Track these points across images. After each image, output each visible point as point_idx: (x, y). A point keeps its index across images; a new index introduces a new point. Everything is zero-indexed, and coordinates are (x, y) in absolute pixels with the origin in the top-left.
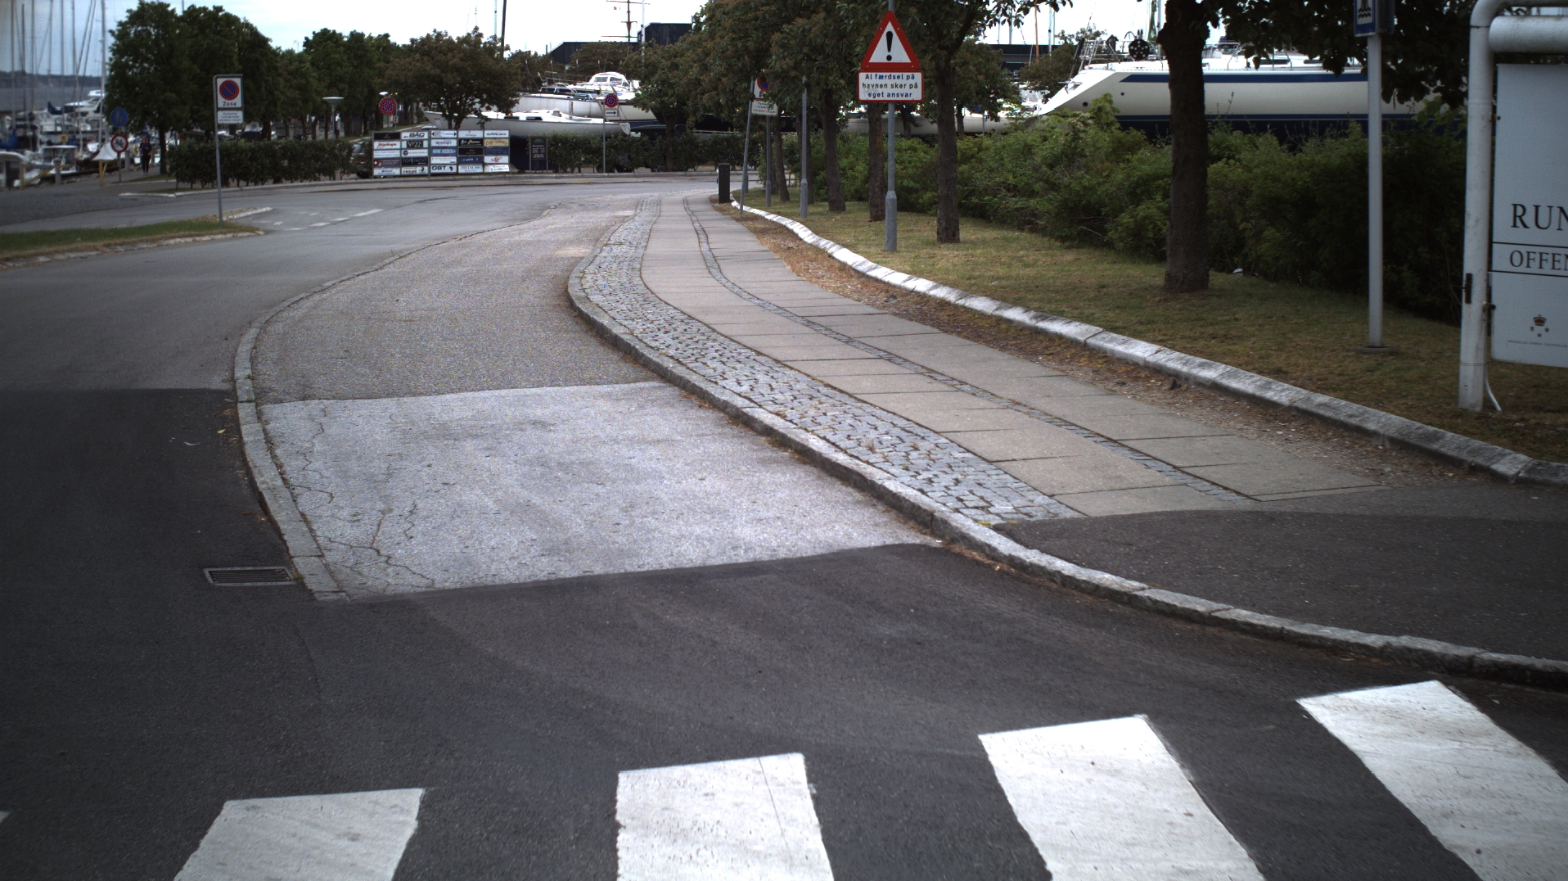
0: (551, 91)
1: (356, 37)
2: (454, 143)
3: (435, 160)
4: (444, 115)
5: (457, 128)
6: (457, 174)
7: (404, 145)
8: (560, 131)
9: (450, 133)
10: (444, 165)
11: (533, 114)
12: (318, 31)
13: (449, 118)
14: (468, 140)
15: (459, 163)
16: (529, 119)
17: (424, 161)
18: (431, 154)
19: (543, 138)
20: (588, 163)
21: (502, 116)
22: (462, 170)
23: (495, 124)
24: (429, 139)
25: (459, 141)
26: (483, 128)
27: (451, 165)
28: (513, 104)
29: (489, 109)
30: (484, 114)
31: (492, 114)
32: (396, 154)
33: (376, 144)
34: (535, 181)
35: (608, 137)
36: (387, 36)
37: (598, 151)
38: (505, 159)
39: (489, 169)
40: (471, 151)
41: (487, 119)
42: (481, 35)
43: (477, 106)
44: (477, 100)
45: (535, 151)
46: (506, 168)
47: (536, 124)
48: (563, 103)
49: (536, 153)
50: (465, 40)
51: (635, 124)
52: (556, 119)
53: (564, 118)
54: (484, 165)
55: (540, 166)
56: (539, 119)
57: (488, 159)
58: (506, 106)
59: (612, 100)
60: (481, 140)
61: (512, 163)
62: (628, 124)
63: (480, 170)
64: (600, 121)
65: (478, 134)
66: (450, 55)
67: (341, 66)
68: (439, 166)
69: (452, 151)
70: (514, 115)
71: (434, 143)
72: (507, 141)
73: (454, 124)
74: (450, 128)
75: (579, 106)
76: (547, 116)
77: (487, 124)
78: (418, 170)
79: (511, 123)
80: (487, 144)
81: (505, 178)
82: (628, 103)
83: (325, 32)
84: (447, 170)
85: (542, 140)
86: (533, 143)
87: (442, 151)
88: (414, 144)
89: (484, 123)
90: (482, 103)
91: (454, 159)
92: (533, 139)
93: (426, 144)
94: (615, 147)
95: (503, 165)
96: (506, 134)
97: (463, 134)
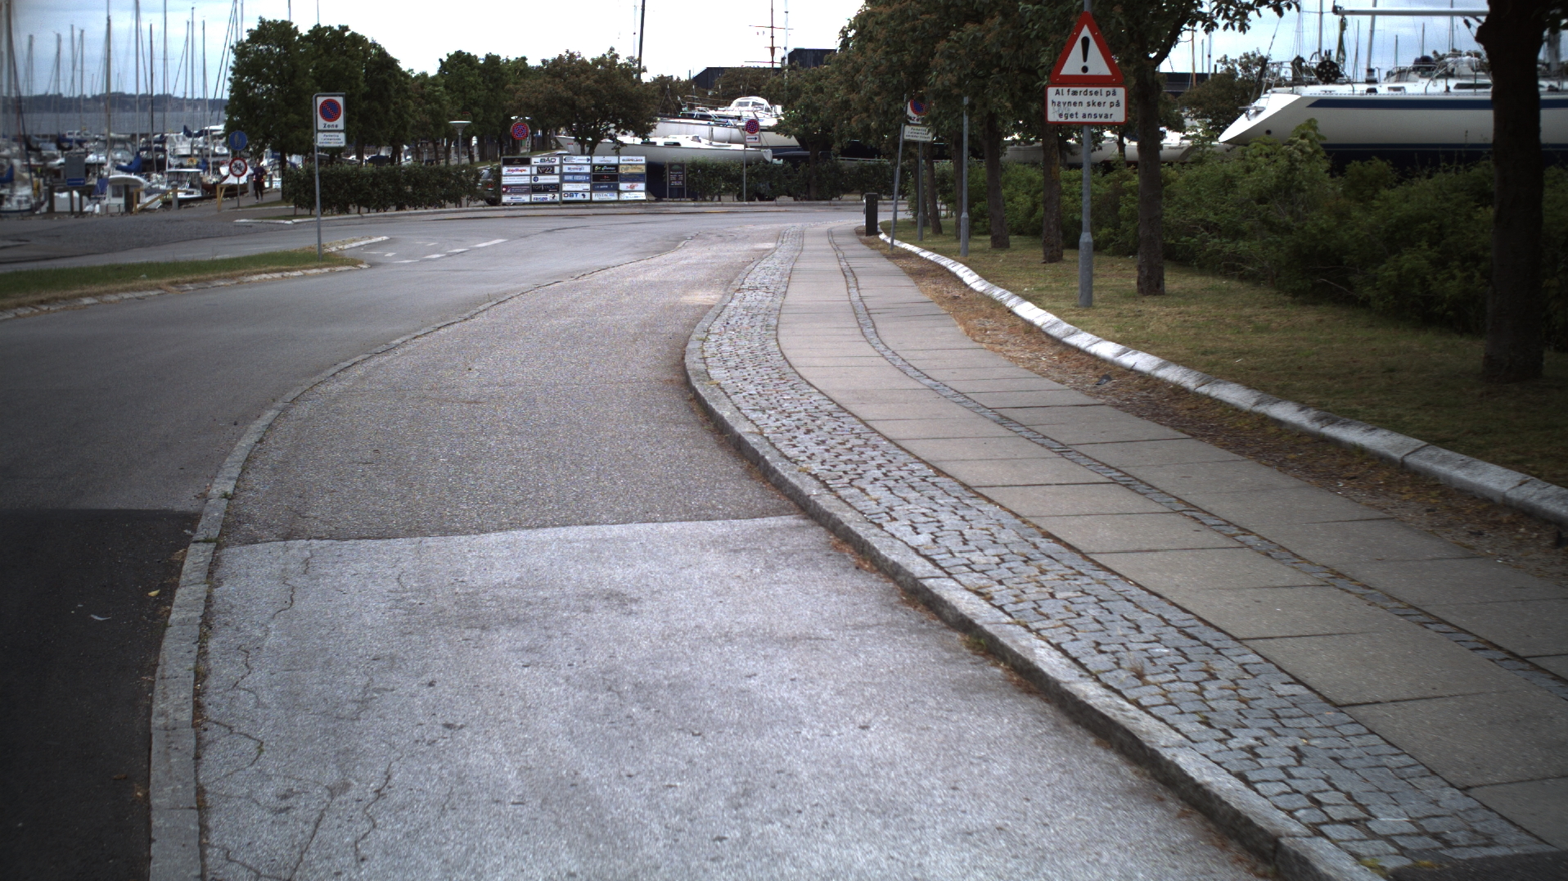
0: (691, 116)
1: (492, 60)
2: (587, 169)
3: (566, 187)
4: (576, 140)
5: (591, 153)
6: (590, 201)
7: (535, 171)
8: (699, 157)
9: (583, 159)
10: (577, 192)
11: (671, 140)
12: (452, 53)
13: (582, 143)
14: (601, 166)
15: (593, 190)
16: (667, 145)
17: (556, 188)
18: (562, 181)
19: (682, 165)
20: (728, 191)
21: (638, 141)
22: (596, 197)
23: (631, 150)
24: (561, 165)
25: (593, 167)
26: (618, 154)
27: (583, 191)
28: (649, 129)
29: (624, 134)
30: (620, 138)
31: (628, 139)
32: (526, 180)
33: (505, 170)
34: (673, 210)
35: (749, 164)
36: (524, 59)
37: (737, 179)
38: (642, 186)
39: (625, 197)
40: (605, 178)
41: (622, 144)
42: (616, 56)
43: (612, 131)
44: (612, 125)
45: (673, 178)
46: (642, 196)
47: (675, 150)
48: (702, 129)
49: (674, 181)
50: (601, 61)
51: (777, 151)
52: (696, 145)
53: (704, 144)
54: (619, 192)
55: (678, 194)
56: (677, 144)
57: (623, 186)
58: (643, 131)
59: (753, 126)
60: (616, 166)
61: (648, 190)
62: (770, 151)
63: (614, 197)
64: (741, 147)
65: (613, 160)
66: (583, 76)
67: (475, 89)
68: (571, 193)
69: (584, 178)
70: (652, 140)
71: (565, 169)
72: (644, 168)
73: (587, 149)
74: (583, 153)
75: (719, 131)
76: (686, 142)
77: (622, 150)
78: (549, 197)
79: (648, 149)
80: (622, 170)
81: (641, 206)
82: (769, 129)
83: (459, 54)
84: (580, 197)
85: (681, 166)
86: (671, 170)
87: (575, 178)
88: (543, 170)
89: (619, 148)
90: (618, 128)
91: (587, 186)
92: (671, 165)
93: (557, 170)
94: (756, 175)
95: (639, 192)
96: (643, 160)
97: (597, 160)
